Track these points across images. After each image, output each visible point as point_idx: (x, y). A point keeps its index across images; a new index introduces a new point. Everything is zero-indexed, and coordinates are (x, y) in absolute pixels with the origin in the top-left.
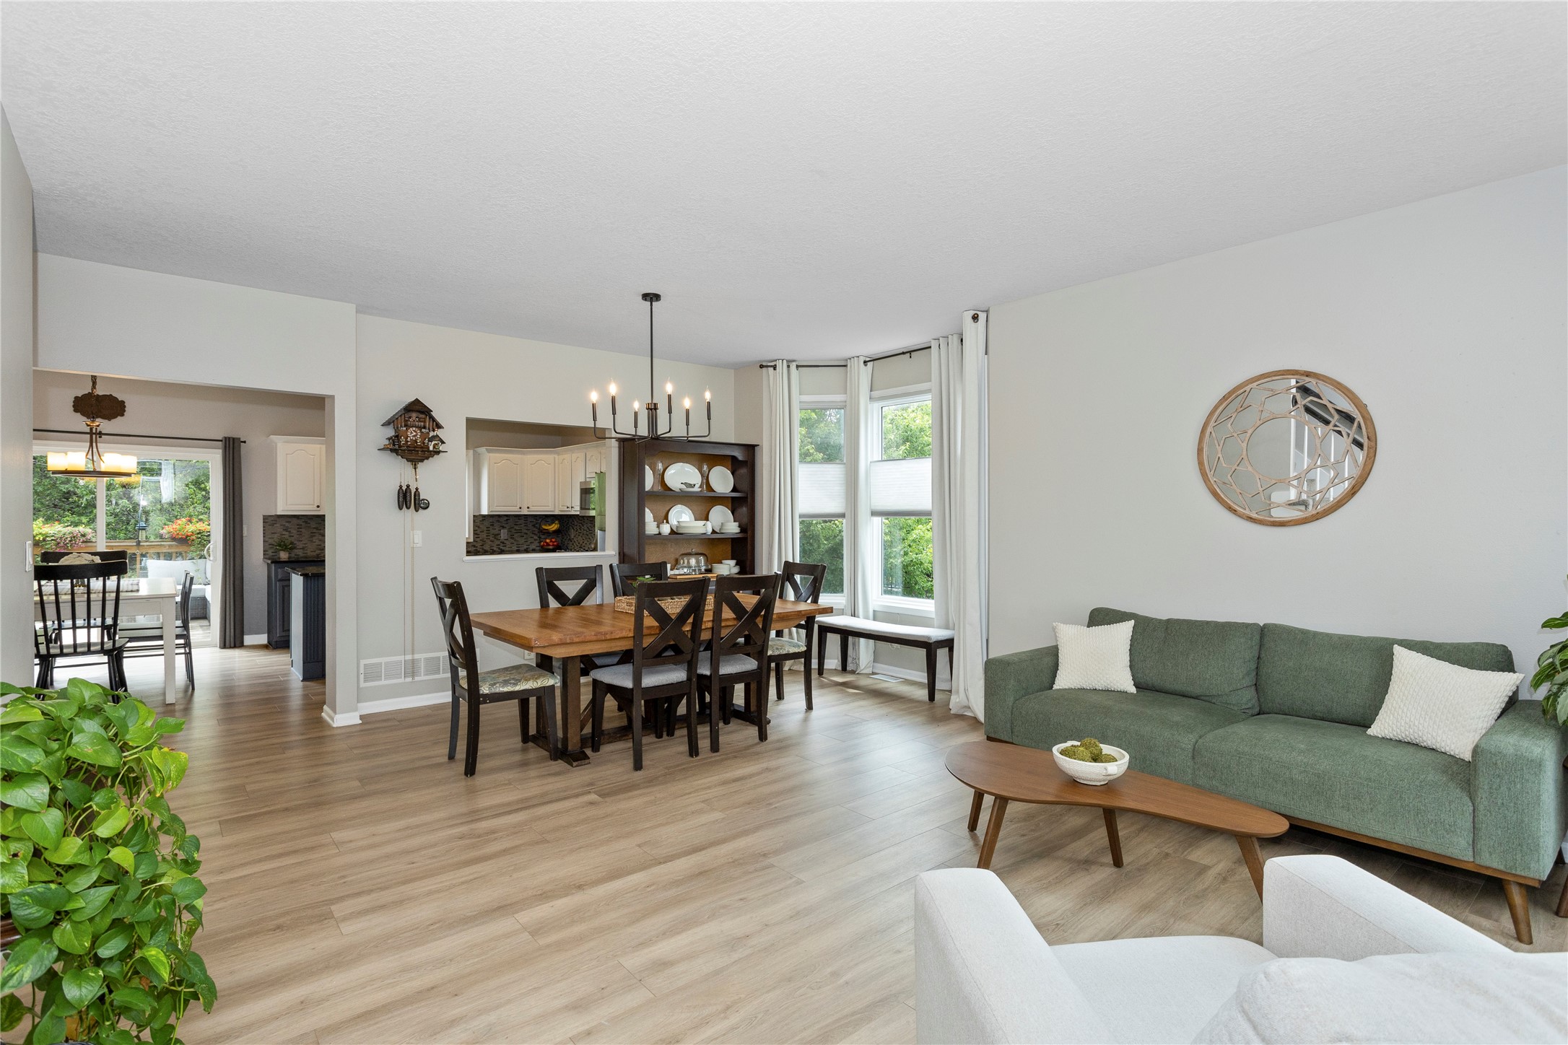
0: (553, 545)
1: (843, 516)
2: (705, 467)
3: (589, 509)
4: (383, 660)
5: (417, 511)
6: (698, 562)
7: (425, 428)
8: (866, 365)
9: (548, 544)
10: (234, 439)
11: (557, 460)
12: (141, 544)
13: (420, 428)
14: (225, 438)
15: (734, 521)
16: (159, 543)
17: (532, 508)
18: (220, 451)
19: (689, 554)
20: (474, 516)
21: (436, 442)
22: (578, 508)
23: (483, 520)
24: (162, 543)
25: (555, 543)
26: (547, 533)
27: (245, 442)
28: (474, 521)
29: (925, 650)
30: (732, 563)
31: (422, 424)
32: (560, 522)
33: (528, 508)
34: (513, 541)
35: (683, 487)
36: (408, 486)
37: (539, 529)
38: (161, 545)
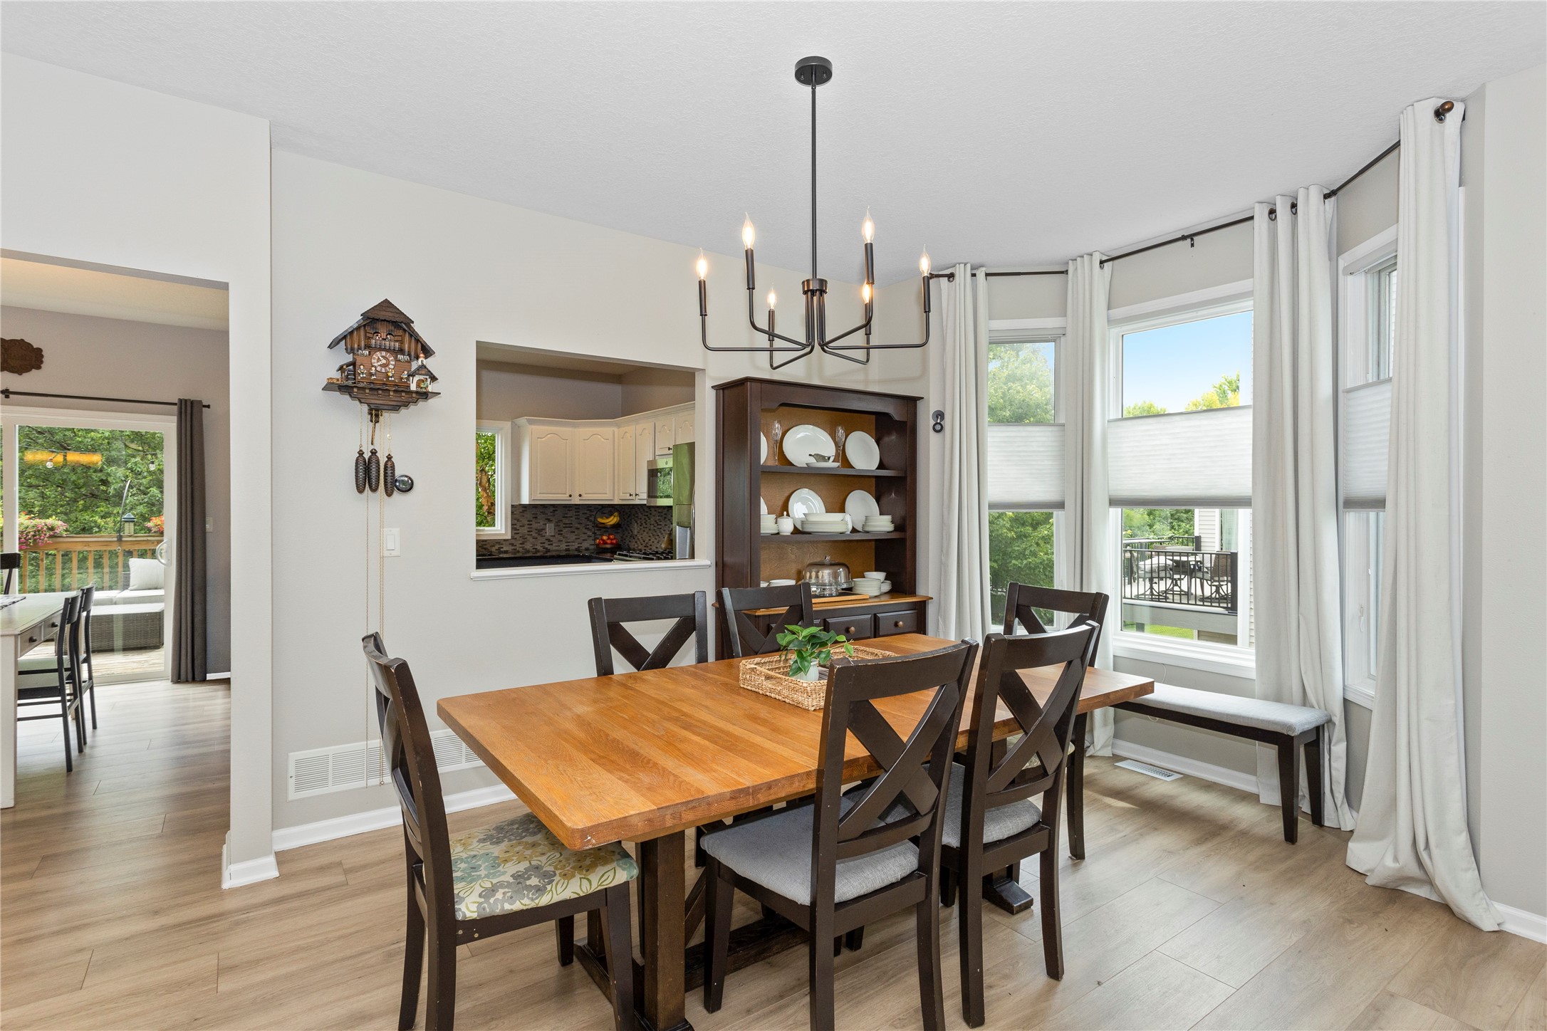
0: (612, 543)
1: (1061, 505)
2: (841, 432)
3: (656, 497)
4: (331, 750)
5: (389, 494)
6: (836, 576)
7: (401, 351)
8: (1102, 268)
9: (605, 543)
10: (192, 402)
11: (616, 435)
12: (124, 539)
13: (395, 352)
14: (181, 400)
15: (881, 514)
16: (145, 539)
17: (585, 496)
18: (175, 418)
19: (822, 565)
20: (512, 506)
21: (422, 377)
22: (645, 496)
23: (524, 511)
24: (149, 538)
25: (614, 541)
26: (603, 528)
27: (208, 406)
28: (512, 513)
29: (1277, 746)
30: (880, 576)
31: (397, 344)
32: (620, 513)
33: (580, 495)
34: (561, 538)
35: (812, 460)
36: (374, 453)
37: (594, 523)
38: (148, 540)
